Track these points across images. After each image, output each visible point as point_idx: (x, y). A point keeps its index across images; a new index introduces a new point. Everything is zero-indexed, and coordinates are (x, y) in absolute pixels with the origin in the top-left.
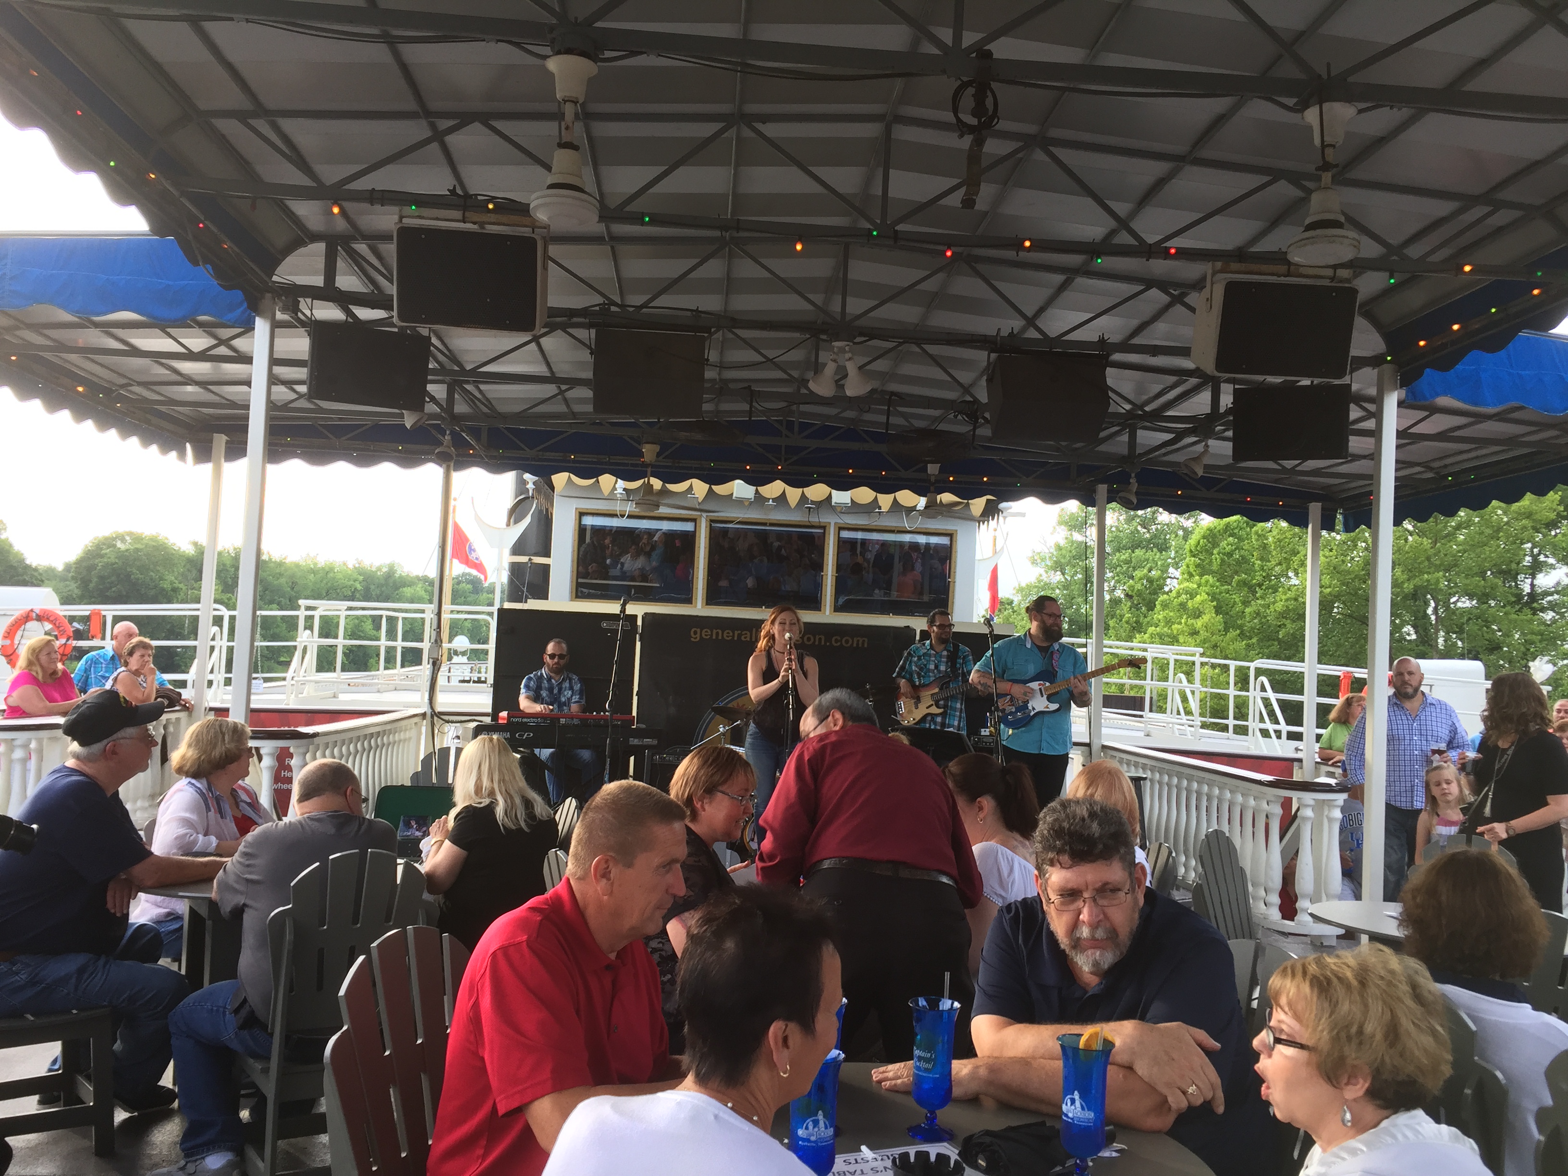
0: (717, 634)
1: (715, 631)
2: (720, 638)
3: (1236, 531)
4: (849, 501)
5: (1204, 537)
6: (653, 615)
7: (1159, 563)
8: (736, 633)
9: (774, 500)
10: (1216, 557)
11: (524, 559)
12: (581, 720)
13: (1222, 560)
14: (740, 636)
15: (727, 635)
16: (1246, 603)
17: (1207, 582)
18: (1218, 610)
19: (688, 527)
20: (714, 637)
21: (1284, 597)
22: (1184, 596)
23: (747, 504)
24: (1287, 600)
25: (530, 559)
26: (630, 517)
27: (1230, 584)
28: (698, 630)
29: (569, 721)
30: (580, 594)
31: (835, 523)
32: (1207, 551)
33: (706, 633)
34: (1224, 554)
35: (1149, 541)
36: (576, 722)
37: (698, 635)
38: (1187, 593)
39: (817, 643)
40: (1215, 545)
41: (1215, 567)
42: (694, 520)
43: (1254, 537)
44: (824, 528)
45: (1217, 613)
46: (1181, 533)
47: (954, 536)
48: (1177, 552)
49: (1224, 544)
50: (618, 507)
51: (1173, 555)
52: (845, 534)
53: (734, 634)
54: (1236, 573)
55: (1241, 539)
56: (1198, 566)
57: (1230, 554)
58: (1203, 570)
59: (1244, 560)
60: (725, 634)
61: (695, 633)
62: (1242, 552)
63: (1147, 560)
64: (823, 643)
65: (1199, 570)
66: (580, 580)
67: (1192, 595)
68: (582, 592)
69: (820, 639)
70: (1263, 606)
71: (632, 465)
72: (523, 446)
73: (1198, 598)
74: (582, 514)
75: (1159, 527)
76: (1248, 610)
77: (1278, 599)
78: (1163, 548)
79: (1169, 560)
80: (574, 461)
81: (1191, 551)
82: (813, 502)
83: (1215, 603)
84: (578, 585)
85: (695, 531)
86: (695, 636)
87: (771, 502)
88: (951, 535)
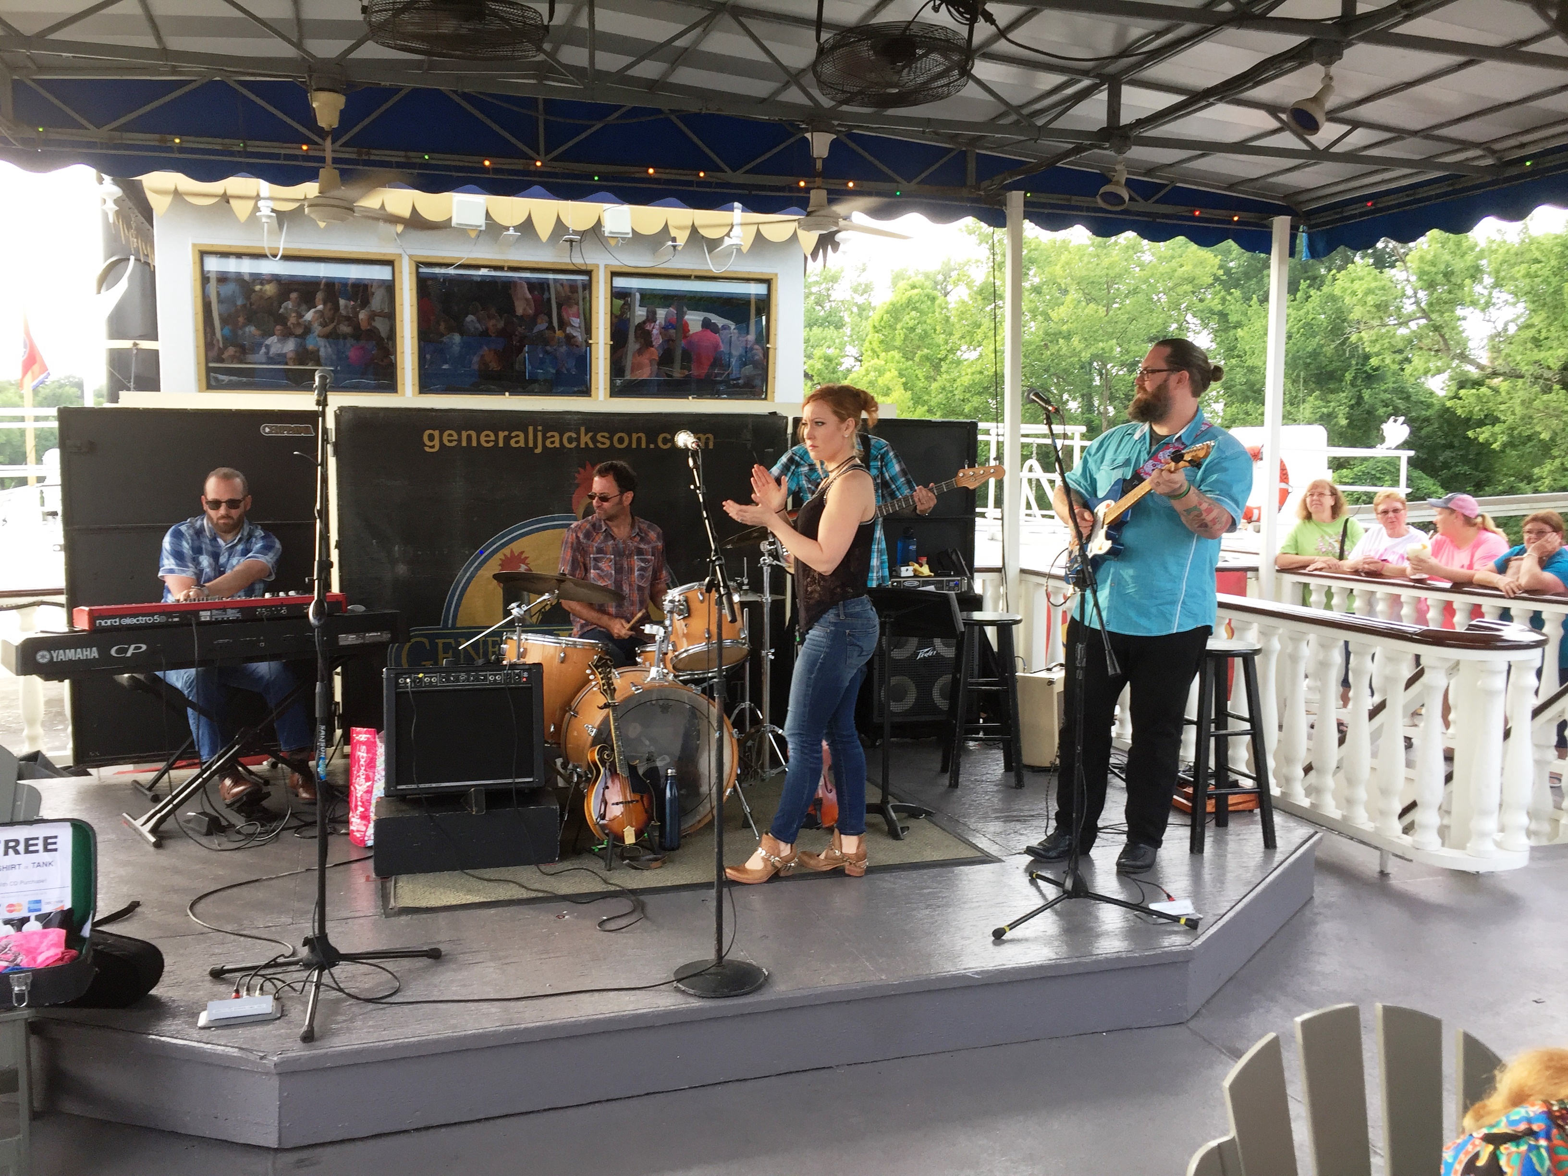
0: (469, 438)
1: (464, 434)
2: (474, 444)
3: (917, 305)
4: (630, 231)
5: (887, 312)
6: (355, 409)
7: (837, 341)
8: (501, 435)
9: (516, 228)
10: (900, 334)
11: (127, 344)
12: (241, 610)
13: (906, 336)
14: (507, 439)
15: (486, 439)
16: (930, 379)
17: (893, 357)
18: (905, 386)
19: (381, 273)
20: (464, 444)
21: (969, 371)
22: (872, 374)
23: (473, 235)
24: (973, 373)
25: (135, 345)
26: (286, 258)
27: (912, 359)
28: (436, 433)
29: (218, 615)
30: (213, 383)
31: (606, 266)
32: (890, 326)
33: (449, 438)
34: (907, 329)
35: (825, 319)
36: (232, 614)
37: (436, 442)
38: (875, 370)
39: (634, 446)
40: (897, 319)
41: (898, 343)
42: (390, 263)
43: (938, 310)
44: (589, 273)
45: (906, 389)
46: (855, 310)
47: (774, 282)
48: (853, 329)
49: (906, 318)
50: (265, 243)
51: (848, 332)
52: (621, 283)
53: (497, 436)
54: (919, 347)
55: (922, 312)
56: (882, 342)
57: (913, 329)
58: (887, 346)
59: (925, 335)
60: (483, 439)
61: (431, 438)
62: (925, 326)
63: (825, 338)
64: (644, 446)
65: (883, 347)
66: (211, 365)
67: (881, 372)
68: (216, 379)
69: (639, 439)
70: (949, 381)
71: (288, 157)
72: (84, 122)
73: (888, 375)
74: (203, 254)
75: (833, 304)
76: (934, 385)
77: (963, 373)
78: (839, 326)
79: (846, 338)
80: (181, 149)
81: (875, 327)
82: (575, 232)
83: (904, 380)
84: (209, 370)
85: (394, 280)
86: (432, 441)
87: (511, 231)
88: (768, 282)
